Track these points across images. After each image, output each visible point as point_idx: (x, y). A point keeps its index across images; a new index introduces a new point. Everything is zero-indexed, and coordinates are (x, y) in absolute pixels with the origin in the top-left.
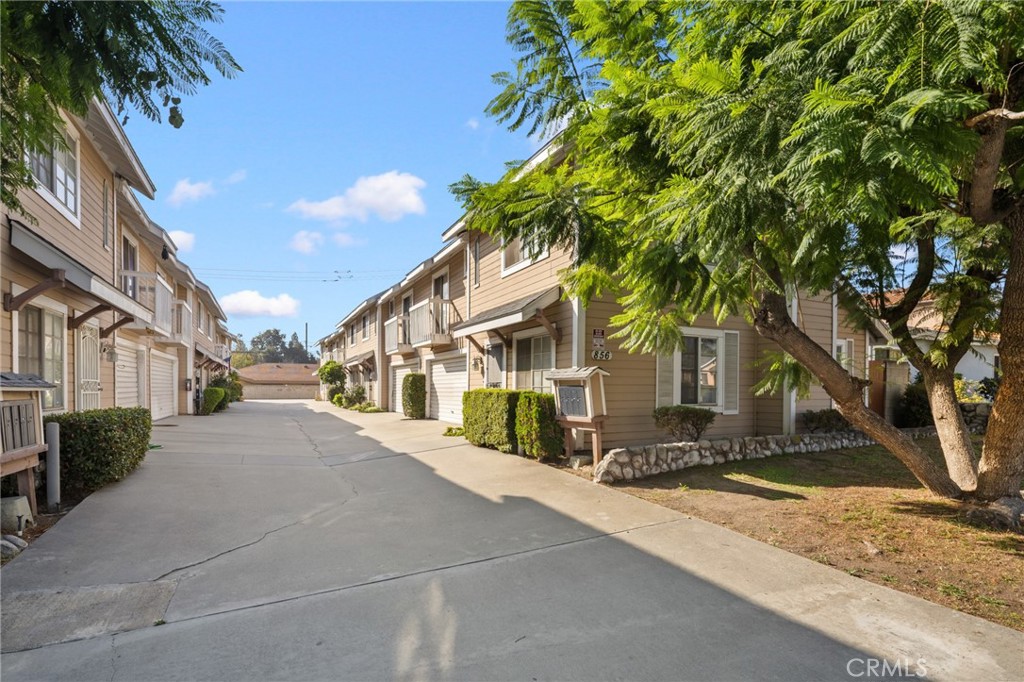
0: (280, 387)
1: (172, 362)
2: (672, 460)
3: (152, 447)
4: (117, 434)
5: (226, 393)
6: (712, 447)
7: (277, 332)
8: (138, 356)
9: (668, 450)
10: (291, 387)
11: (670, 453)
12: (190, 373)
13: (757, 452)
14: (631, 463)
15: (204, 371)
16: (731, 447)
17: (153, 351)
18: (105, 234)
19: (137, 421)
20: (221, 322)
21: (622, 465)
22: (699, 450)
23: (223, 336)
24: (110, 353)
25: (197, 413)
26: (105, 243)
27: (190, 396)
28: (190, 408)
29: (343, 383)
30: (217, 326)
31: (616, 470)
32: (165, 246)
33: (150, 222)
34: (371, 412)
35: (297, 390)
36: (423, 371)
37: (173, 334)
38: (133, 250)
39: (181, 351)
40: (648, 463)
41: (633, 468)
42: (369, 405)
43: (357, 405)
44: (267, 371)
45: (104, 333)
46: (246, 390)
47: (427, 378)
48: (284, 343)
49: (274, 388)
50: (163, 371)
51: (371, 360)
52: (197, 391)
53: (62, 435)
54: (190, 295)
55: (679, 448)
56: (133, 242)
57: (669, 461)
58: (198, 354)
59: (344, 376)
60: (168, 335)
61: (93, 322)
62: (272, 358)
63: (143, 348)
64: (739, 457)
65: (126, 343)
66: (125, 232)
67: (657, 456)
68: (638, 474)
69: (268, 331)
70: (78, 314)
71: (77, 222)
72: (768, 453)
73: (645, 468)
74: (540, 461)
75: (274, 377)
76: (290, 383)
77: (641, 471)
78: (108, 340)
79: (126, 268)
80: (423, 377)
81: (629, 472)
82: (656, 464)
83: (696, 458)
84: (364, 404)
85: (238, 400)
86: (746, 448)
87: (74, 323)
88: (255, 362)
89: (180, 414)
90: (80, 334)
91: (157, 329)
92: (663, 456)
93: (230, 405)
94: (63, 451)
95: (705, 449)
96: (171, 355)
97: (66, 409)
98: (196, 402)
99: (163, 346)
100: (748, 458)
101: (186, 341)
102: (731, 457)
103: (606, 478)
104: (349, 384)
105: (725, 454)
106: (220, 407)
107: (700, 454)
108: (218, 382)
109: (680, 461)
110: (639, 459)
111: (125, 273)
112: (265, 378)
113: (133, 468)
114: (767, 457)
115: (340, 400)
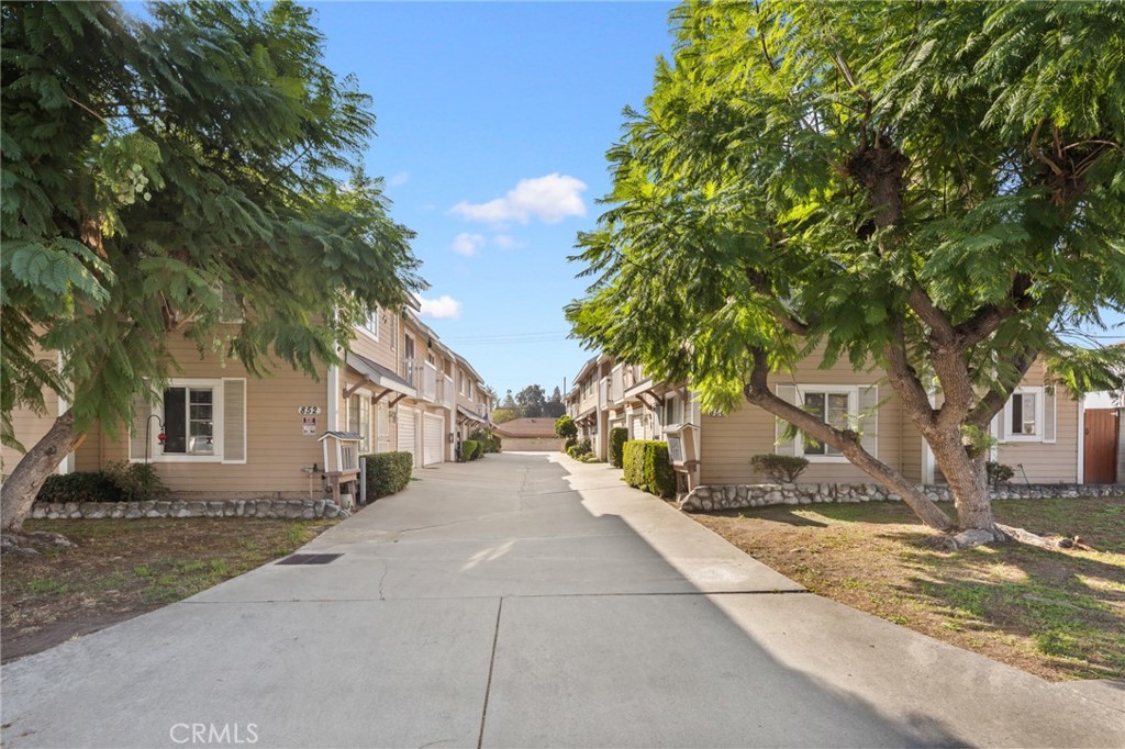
0: (532, 440)
1: (441, 420)
2: (752, 498)
3: (414, 479)
4: (392, 466)
5: (479, 445)
6: (797, 489)
7: (537, 387)
8: (415, 417)
9: (748, 490)
10: (543, 440)
11: (750, 493)
12: (453, 429)
13: (851, 497)
14: (711, 498)
15: (465, 428)
16: (819, 491)
17: (425, 413)
18: (392, 341)
19: (404, 460)
20: (480, 384)
21: (702, 499)
22: (781, 491)
23: (485, 396)
24: (393, 417)
25: (457, 461)
26: (392, 346)
27: (453, 447)
28: (453, 457)
29: (575, 436)
30: (477, 387)
31: (697, 502)
32: (430, 338)
33: (421, 323)
34: (592, 462)
35: (549, 443)
36: (627, 426)
37: (437, 399)
38: (412, 341)
39: (447, 413)
40: (727, 499)
41: (713, 502)
42: (591, 456)
43: (581, 456)
44: (525, 426)
45: (391, 405)
46: (504, 443)
47: (630, 431)
48: (543, 398)
49: (528, 441)
50: (433, 427)
51: (594, 415)
52: (459, 443)
53: (367, 465)
54: (453, 369)
55: (760, 489)
56: (412, 336)
57: (749, 498)
58: (459, 413)
59: (576, 430)
60: (432, 401)
61: (385, 399)
62: (533, 413)
63: (418, 411)
64: (827, 500)
65: (406, 408)
66: (407, 331)
67: (737, 494)
68: (717, 506)
69: (530, 387)
70: (377, 395)
71: (376, 339)
72: (866, 498)
73: (723, 502)
74: (662, 498)
75: (528, 431)
76: (542, 437)
77: (720, 504)
78: (393, 409)
79: (407, 357)
80: (626, 430)
81: (708, 504)
82: (735, 499)
83: (777, 498)
84: (587, 455)
85: (497, 452)
86: (837, 492)
87: (375, 401)
88: (518, 416)
89: (446, 461)
90: (377, 406)
91: (424, 398)
92: (743, 494)
93: (486, 455)
94: (367, 475)
95: (789, 491)
96: (439, 416)
97: (371, 452)
98: (457, 452)
99: (432, 408)
100: (840, 501)
101: (447, 405)
102: (818, 499)
103: (686, 507)
104: (580, 436)
105: (811, 496)
106: (475, 457)
107: (783, 495)
108: (475, 436)
109: (761, 499)
110: (719, 495)
111: (406, 360)
112: (521, 431)
113: (401, 488)
114: (862, 501)
115: (571, 453)
